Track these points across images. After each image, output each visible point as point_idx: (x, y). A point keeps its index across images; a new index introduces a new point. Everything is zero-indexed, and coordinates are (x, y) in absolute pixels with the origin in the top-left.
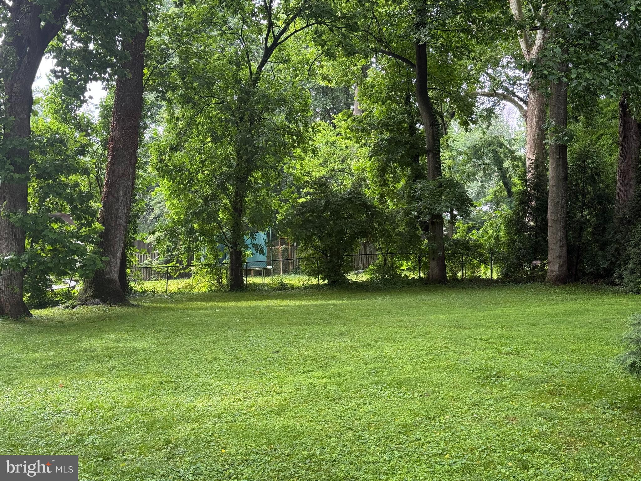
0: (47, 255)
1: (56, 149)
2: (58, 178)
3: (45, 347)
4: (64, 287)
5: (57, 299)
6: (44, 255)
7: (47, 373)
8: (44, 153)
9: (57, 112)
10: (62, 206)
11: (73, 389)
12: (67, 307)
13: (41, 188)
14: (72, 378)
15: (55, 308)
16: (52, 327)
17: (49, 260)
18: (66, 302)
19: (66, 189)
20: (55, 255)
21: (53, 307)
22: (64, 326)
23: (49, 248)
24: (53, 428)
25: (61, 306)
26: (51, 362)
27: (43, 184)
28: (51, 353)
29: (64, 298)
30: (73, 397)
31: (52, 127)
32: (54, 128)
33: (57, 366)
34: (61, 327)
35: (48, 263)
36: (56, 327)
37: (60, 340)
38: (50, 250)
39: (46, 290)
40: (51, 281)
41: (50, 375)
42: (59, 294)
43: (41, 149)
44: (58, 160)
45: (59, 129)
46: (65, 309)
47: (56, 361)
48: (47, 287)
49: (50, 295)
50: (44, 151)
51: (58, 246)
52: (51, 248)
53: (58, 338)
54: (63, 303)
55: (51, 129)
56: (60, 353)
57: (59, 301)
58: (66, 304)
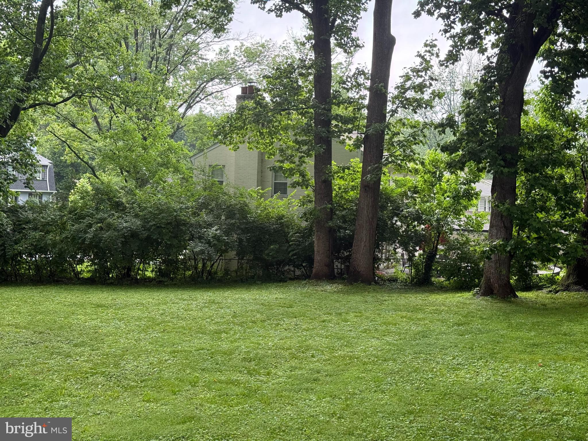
0: (532, 242)
1: (543, 145)
2: (544, 171)
3: (527, 327)
4: (548, 273)
5: (541, 284)
6: (530, 242)
7: (527, 351)
8: (532, 149)
9: (546, 110)
10: (547, 197)
11: (551, 370)
12: (550, 291)
13: (528, 180)
14: (550, 359)
15: (540, 291)
16: (535, 309)
17: (534, 247)
18: (549, 287)
19: (551, 182)
20: (539, 242)
21: (537, 290)
22: (547, 309)
23: (534, 235)
24: (530, 403)
25: (545, 290)
26: (532, 341)
27: (531, 177)
28: (533, 334)
29: (548, 283)
30: (551, 377)
31: (541, 125)
32: (543, 125)
33: (537, 345)
34: (544, 309)
35: (533, 249)
36: (539, 309)
37: (542, 322)
38: (535, 238)
39: (531, 275)
40: (536, 266)
41: (530, 353)
42: (544, 279)
43: (529, 145)
44: (545, 154)
45: (547, 125)
46: (548, 294)
47: (537, 341)
48: (532, 272)
49: (535, 280)
50: (532, 147)
51: (543, 235)
52: (536, 236)
53: (540, 319)
54: (546, 287)
55: (540, 126)
56: (541, 334)
57: (543, 285)
58: (549, 289)
